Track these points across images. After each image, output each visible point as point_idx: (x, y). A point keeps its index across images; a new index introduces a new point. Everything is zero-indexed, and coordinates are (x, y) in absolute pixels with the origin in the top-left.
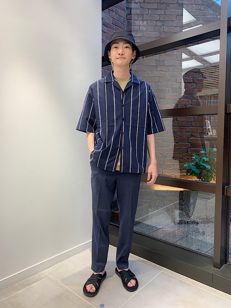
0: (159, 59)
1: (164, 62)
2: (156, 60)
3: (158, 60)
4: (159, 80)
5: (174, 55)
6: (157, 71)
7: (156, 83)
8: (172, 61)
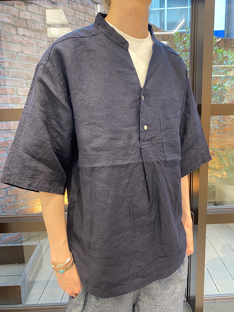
0: (19, 15)
1: (26, 23)
2: (14, 16)
3: (18, 17)
4: (23, 50)
5: (40, 14)
6: (17, 34)
7: (17, 53)
8: (38, 23)
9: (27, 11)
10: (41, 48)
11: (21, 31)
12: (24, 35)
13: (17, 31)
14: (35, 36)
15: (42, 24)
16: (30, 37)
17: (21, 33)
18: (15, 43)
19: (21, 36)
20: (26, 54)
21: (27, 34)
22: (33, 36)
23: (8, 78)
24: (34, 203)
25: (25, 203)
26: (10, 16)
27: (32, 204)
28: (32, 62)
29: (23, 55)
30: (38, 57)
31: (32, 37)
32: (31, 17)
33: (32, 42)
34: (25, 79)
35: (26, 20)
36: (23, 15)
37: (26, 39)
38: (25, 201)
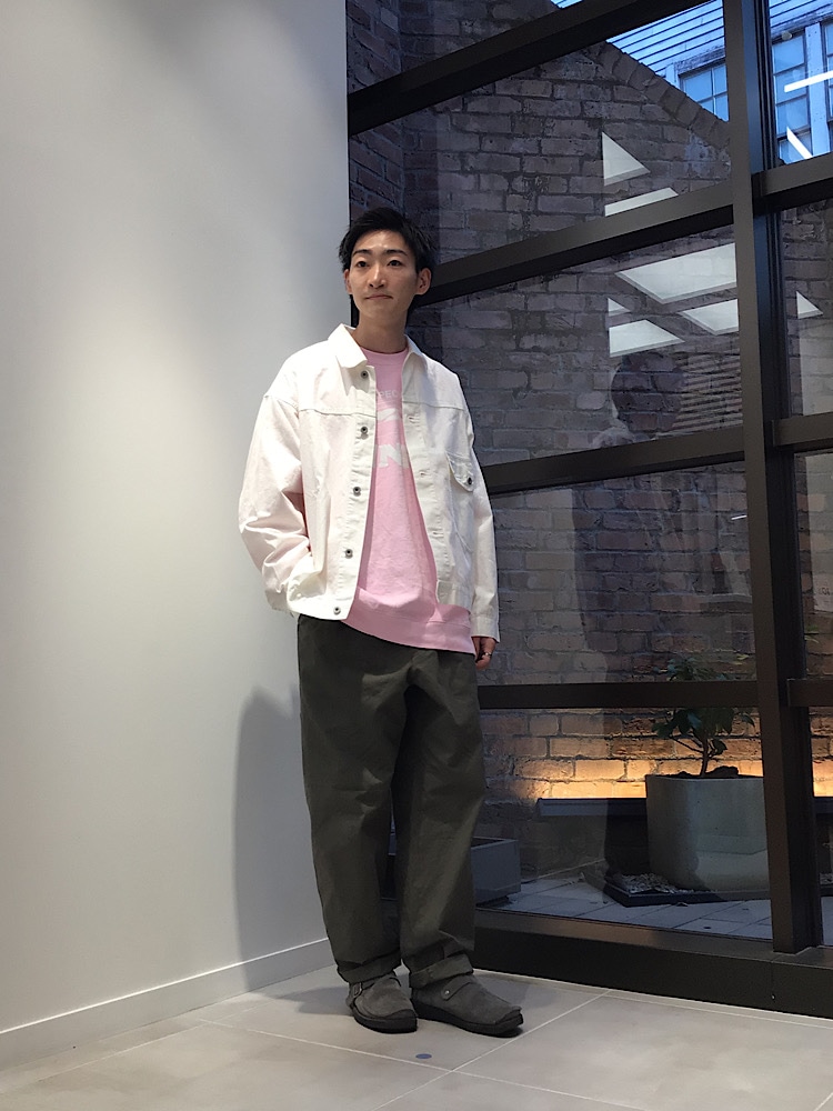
3: (522, 312)
4: (529, 384)
5: (577, 293)
6: (519, 349)
7: (516, 391)
8: (572, 315)
9: (548, 293)
10: (576, 369)
11: (528, 342)
12: (536, 349)
13: (518, 341)
14: (561, 344)
15: (583, 314)
16: (547, 352)
17: (527, 346)
18: (513, 370)
19: (528, 350)
20: (536, 391)
21: (543, 346)
22: (557, 347)
23: (491, 449)
24: (533, 774)
25: (510, 765)
26: (506, 313)
27: (529, 773)
28: (551, 407)
29: (530, 394)
30: (566, 393)
31: (554, 347)
32: (555, 304)
33: (552, 360)
34: (529, 448)
35: (542, 314)
36: (533, 305)
37: (538, 356)
38: (511, 762)
